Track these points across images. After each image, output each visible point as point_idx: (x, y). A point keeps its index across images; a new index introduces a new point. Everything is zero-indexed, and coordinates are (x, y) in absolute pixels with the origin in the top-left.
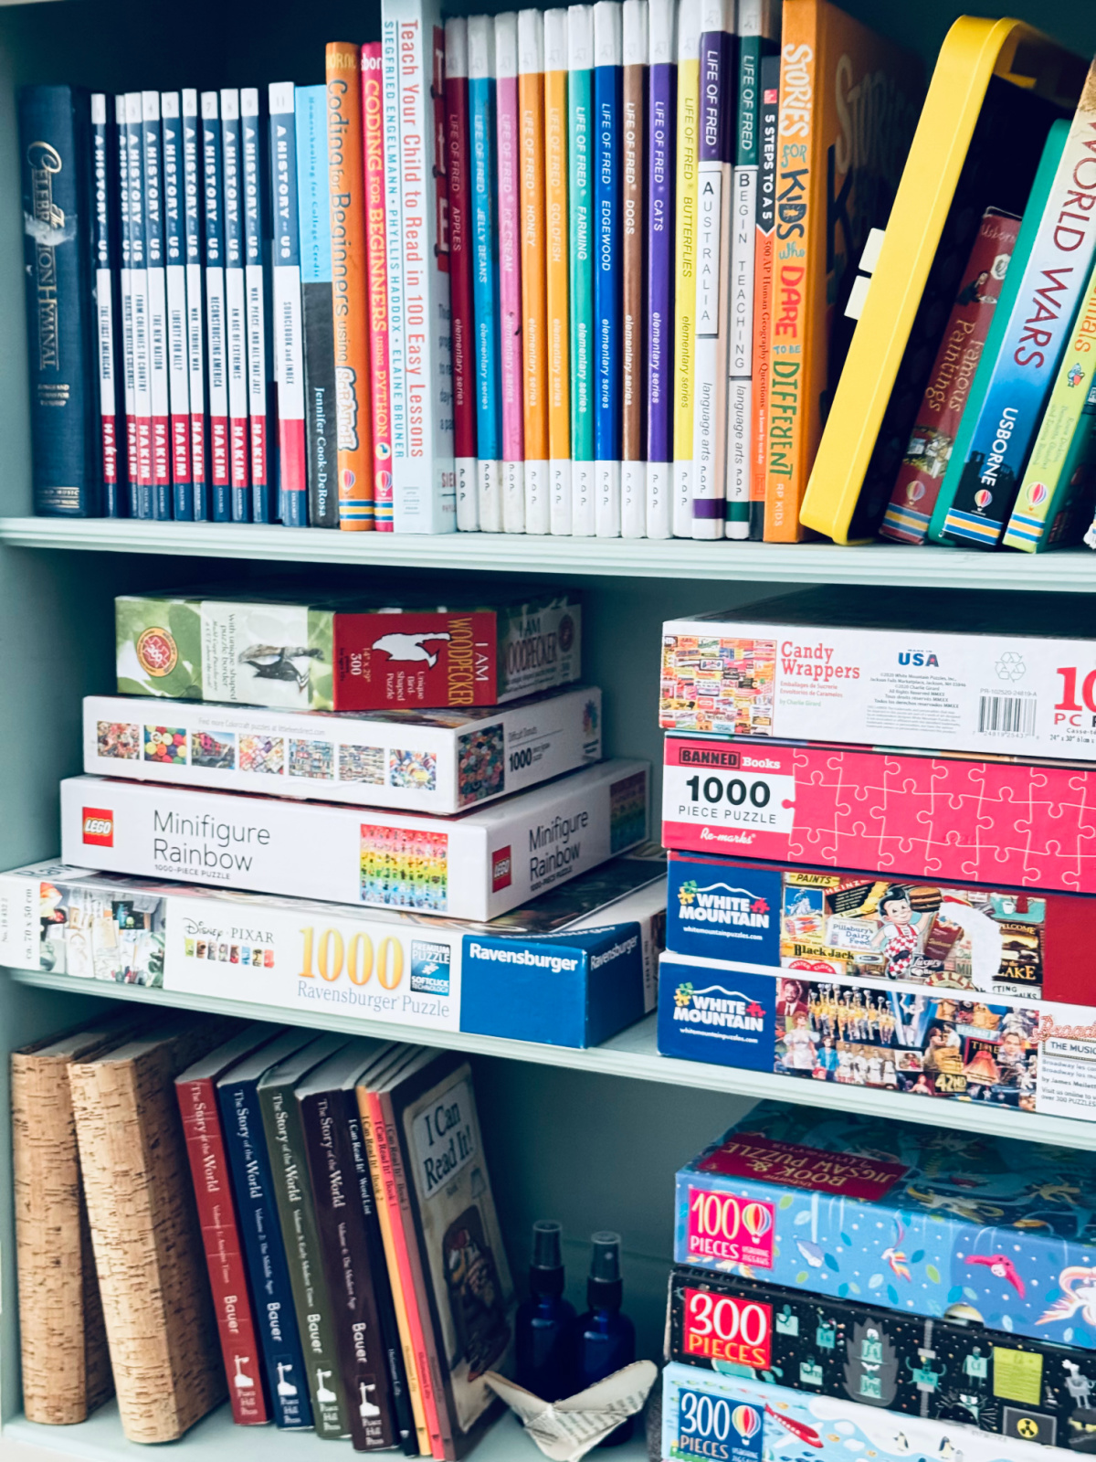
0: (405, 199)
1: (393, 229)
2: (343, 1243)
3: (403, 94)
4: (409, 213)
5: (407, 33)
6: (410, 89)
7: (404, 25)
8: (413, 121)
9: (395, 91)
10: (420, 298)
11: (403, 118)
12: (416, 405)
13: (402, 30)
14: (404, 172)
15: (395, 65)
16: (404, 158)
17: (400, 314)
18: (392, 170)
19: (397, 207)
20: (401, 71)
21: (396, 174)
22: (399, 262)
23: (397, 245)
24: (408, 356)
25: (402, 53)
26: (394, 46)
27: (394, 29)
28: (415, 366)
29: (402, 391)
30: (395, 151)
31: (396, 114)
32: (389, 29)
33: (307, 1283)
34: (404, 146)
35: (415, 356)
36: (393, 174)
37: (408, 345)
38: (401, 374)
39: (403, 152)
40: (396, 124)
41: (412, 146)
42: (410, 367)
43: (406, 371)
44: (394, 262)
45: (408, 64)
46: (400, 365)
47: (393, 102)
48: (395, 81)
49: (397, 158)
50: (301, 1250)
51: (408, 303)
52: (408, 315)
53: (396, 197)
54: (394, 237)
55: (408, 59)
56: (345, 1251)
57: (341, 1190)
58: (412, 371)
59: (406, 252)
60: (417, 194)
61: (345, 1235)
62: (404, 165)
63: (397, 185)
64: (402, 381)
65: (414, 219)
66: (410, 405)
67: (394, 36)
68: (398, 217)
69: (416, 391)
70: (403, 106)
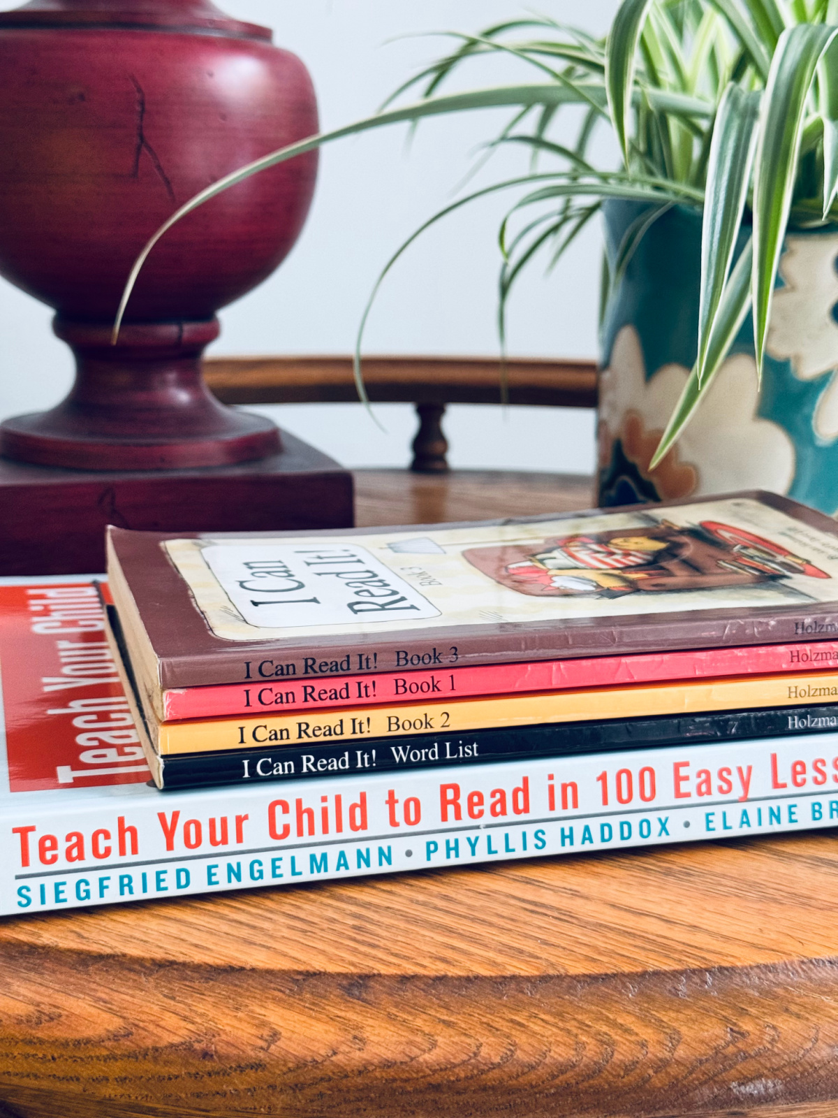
0: (404, 828)
1: (464, 848)
3: (180, 849)
4: (431, 816)
5: (43, 850)
6: (169, 834)
7: (25, 862)
8: (240, 820)
9: (171, 868)
10: (603, 778)
11: (232, 845)
12: (811, 773)
13: (36, 865)
14: (348, 833)
15: (115, 874)
16: (319, 836)
17: (634, 820)
18: (342, 861)
19: (419, 844)
20: (130, 858)
21: (351, 851)
22: (531, 829)
23: (498, 835)
24: (716, 796)
25: (90, 860)
26: (72, 879)
27: (34, 884)
28: (735, 778)
29: (784, 804)
30: (303, 857)
31: (222, 862)
32: (35, 895)
34: (293, 839)
35: (716, 782)
36: (352, 859)
37: (695, 799)
38: (751, 808)
39: (306, 838)
40: (245, 860)
41: (291, 819)
42: (737, 792)
43: (745, 799)
44: (531, 841)
45: (114, 843)
46: (734, 812)
47: (198, 871)
48: (151, 871)
49: (318, 851)
51: (614, 805)
52: (637, 803)
53: (399, 847)
54: (482, 847)
55: (103, 843)
58: (746, 785)
59: (511, 816)
60: (392, 801)
62: (333, 835)
63: (374, 846)
64: (765, 806)
65: (444, 803)
66: (810, 787)
67: (49, 882)
68: (440, 839)
69: (785, 775)
70: (206, 847)
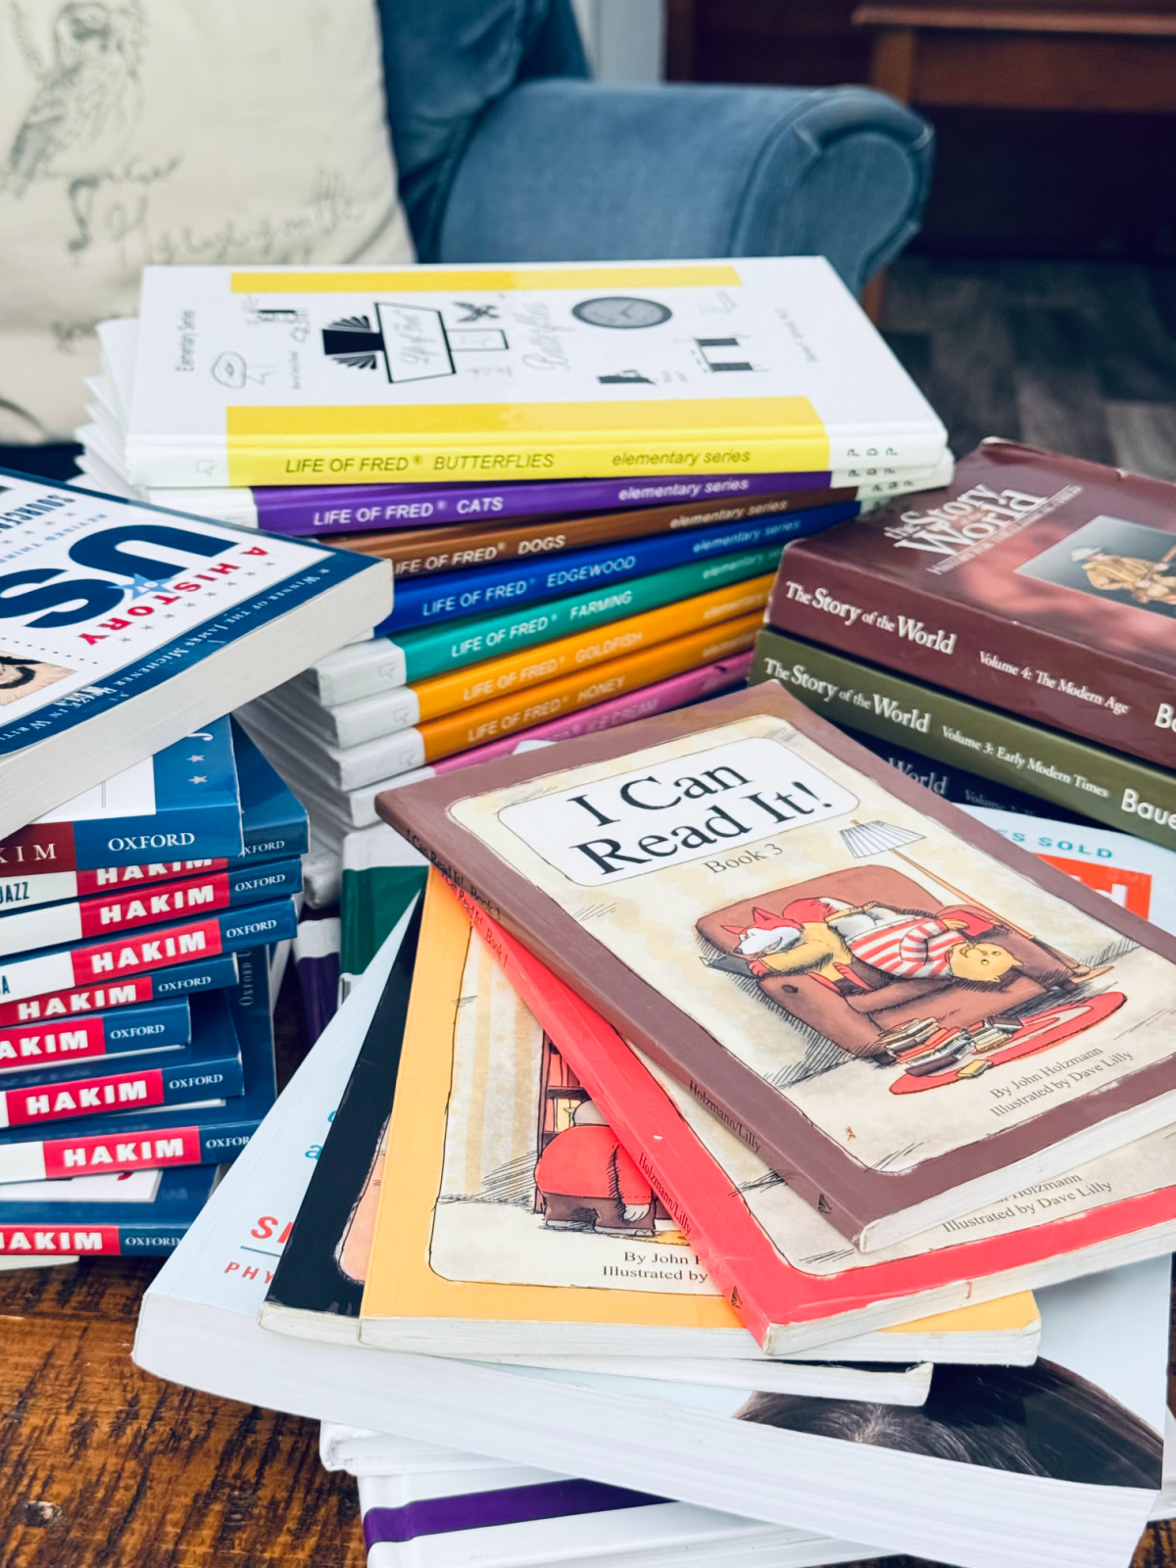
2: (1013, 670)
33: (1067, 779)
50: (1009, 758)
56: (1026, 674)
57: (930, 629)
61: (1002, 660)
